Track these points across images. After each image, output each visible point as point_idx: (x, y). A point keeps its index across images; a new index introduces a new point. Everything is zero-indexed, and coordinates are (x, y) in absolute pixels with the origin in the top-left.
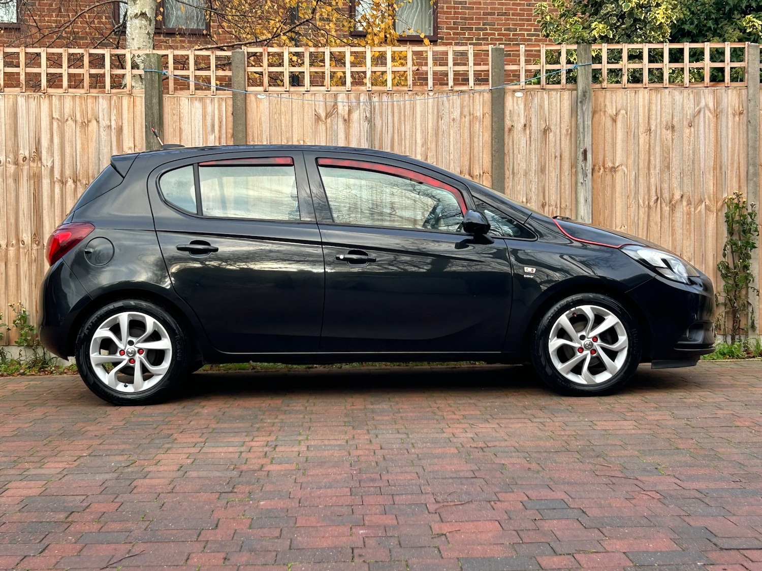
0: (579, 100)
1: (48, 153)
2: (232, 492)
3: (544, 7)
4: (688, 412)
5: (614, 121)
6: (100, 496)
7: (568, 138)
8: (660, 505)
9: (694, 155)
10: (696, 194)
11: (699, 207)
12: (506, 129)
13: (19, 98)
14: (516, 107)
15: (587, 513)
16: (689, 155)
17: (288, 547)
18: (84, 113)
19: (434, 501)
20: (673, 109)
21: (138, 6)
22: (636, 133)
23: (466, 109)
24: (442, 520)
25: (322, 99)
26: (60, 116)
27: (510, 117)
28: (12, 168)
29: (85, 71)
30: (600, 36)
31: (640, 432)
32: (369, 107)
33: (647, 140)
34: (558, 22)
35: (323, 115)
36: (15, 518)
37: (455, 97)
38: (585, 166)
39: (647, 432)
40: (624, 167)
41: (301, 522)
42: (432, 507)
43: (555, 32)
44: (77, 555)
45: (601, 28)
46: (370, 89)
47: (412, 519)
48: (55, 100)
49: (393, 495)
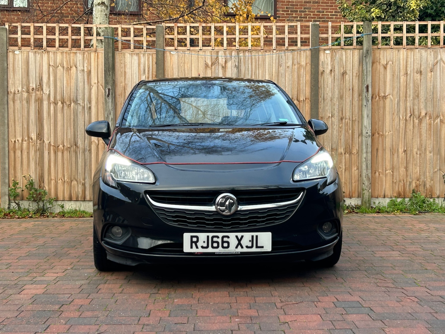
0: (364, 55)
1: (46, 85)
2: (157, 293)
4: (432, 246)
5: (385, 68)
6: (79, 294)
7: (357, 78)
8: (418, 306)
9: (433, 89)
10: (435, 112)
11: (436, 121)
12: (320, 73)
13: (30, 53)
14: (326, 60)
15: (374, 310)
16: (430, 89)
17: (193, 329)
18: (68, 62)
19: (280, 301)
20: (421, 61)
22: (398, 76)
23: (296, 61)
24: (285, 313)
25: (209, 54)
26: (54, 64)
27: (322, 65)
28: (25, 95)
29: (69, 37)
30: (376, 17)
31: (402, 258)
32: (238, 59)
33: (405, 80)
34: (351, 8)
35: (210, 64)
36: (29, 308)
37: (289, 53)
38: (368, 95)
39: (407, 258)
40: (391, 96)
41: (200, 313)
42: (279, 305)
43: (349, 14)
44: (67, 332)
45: (377, 12)
46: (238, 49)
47: (267, 312)
48: (51, 55)
49: (255, 297)
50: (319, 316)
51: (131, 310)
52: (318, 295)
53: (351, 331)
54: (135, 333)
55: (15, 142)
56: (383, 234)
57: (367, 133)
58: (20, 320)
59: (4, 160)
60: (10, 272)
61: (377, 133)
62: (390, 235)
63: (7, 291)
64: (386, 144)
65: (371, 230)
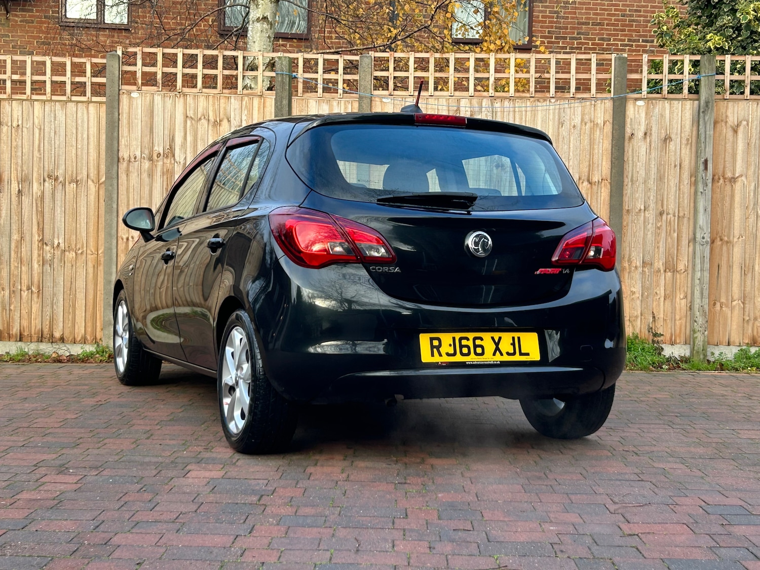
0: (702, 110)
1: (180, 149)
2: (405, 483)
3: (661, 17)
5: (735, 131)
6: (280, 481)
7: (689, 147)
12: (627, 137)
13: (156, 97)
14: (637, 116)
17: (487, 540)
18: (217, 112)
19: (611, 502)
21: (260, 10)
22: (757, 145)
23: (587, 117)
24: (627, 520)
25: (445, 103)
26: (194, 114)
27: (631, 125)
28: (146, 164)
29: (219, 72)
30: (715, 47)
32: (491, 112)
34: (673, 33)
36: (210, 498)
37: (576, 105)
38: (706, 176)
40: (743, 178)
41: (488, 515)
42: (612, 508)
43: (670, 42)
44: (285, 537)
45: (717, 40)
46: (493, 95)
47: (597, 518)
48: (190, 100)
49: (567, 494)
50: (685, 526)
51: (373, 507)
52: (671, 494)
53: (747, 550)
54: (395, 542)
55: (128, 239)
56: (740, 404)
57: (703, 238)
58: (203, 516)
59: (110, 268)
60: (156, 444)
61: (718, 239)
62: (752, 404)
63: (163, 472)
64: (734, 258)
65: (718, 398)
